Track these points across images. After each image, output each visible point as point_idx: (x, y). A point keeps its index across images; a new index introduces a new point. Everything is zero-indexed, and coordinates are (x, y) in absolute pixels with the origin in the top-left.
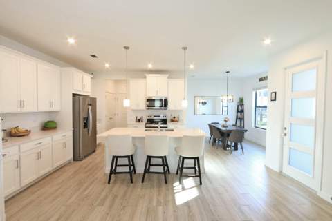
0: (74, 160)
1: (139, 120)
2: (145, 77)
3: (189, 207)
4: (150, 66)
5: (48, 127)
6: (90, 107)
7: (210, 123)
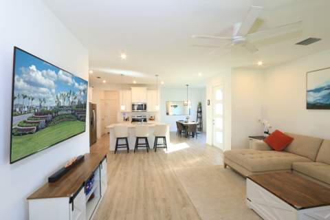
1: (126, 120)
4: (135, 82)
6: (93, 111)
7: (177, 121)
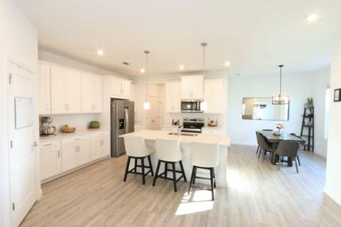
0: (112, 156)
1: (176, 124)
2: (180, 80)
3: (183, 221)
4: (182, 68)
5: (93, 126)
6: (126, 110)
